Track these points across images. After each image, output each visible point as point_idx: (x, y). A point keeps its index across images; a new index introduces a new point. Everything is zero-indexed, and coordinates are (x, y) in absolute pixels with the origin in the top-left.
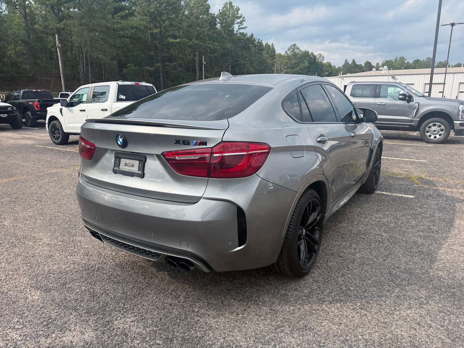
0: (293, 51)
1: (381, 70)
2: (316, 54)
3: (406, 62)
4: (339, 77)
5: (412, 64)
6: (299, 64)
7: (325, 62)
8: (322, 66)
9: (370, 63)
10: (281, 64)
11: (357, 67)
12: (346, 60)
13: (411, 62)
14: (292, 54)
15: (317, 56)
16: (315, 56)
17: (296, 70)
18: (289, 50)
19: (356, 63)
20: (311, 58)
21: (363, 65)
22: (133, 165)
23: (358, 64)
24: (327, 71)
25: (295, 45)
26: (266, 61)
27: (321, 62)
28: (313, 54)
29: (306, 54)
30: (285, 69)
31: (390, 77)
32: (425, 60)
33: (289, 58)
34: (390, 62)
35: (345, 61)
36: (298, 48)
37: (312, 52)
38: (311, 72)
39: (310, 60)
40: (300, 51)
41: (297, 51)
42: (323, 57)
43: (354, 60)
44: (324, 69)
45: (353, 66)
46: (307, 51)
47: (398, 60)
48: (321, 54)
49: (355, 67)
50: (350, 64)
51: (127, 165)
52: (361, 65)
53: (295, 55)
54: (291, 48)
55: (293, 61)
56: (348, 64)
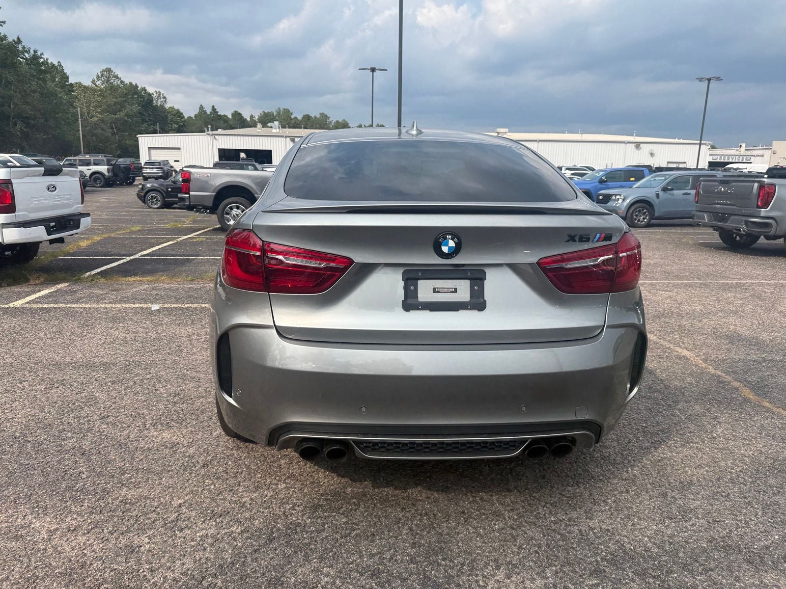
0: (108, 81)
1: (271, 127)
2: (151, 90)
3: (292, 117)
4: (208, 134)
5: (301, 121)
6: (123, 107)
7: (167, 106)
8: (165, 113)
9: (240, 114)
10: (89, 103)
11: (220, 119)
12: (201, 105)
13: (300, 117)
14: (106, 87)
15: (153, 94)
16: (150, 95)
17: (119, 116)
18: (98, 77)
19: (218, 112)
20: (142, 97)
21: (230, 116)
22: (456, 289)
23: (222, 114)
24: (177, 123)
25: (109, 70)
26: (57, 95)
27: (162, 106)
28: (145, 90)
29: (133, 91)
30: (98, 112)
31: (288, 139)
32: (318, 116)
33: (102, 93)
34: (270, 116)
35: (200, 108)
36: (117, 77)
37: (143, 87)
38: (146, 122)
39: (141, 101)
40: (122, 82)
41: (116, 82)
42: (164, 97)
43: (213, 107)
44: (170, 118)
45: (213, 117)
46: (134, 84)
47: (281, 112)
48: (159, 92)
49: (218, 119)
50: (209, 113)
51: (438, 292)
52: (227, 116)
53: (113, 89)
54: (102, 75)
55: (111, 100)
56: (205, 112)
